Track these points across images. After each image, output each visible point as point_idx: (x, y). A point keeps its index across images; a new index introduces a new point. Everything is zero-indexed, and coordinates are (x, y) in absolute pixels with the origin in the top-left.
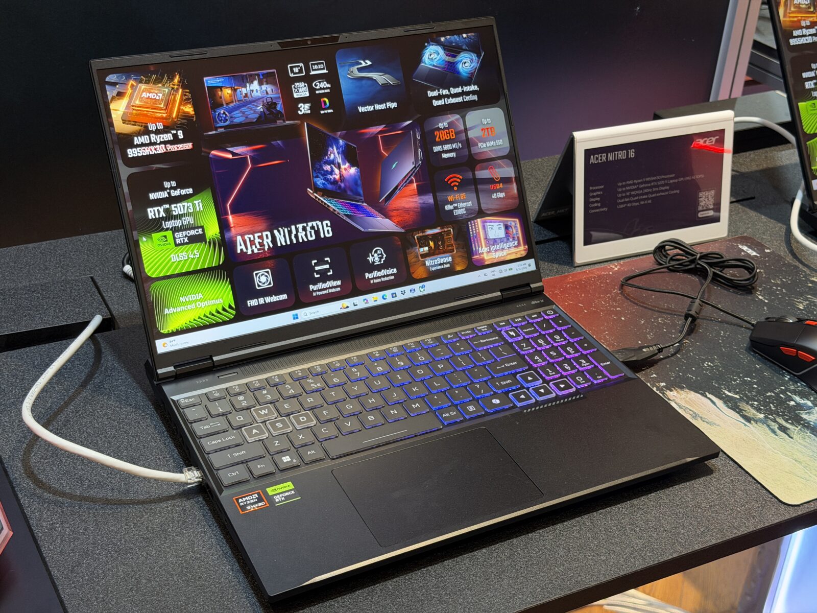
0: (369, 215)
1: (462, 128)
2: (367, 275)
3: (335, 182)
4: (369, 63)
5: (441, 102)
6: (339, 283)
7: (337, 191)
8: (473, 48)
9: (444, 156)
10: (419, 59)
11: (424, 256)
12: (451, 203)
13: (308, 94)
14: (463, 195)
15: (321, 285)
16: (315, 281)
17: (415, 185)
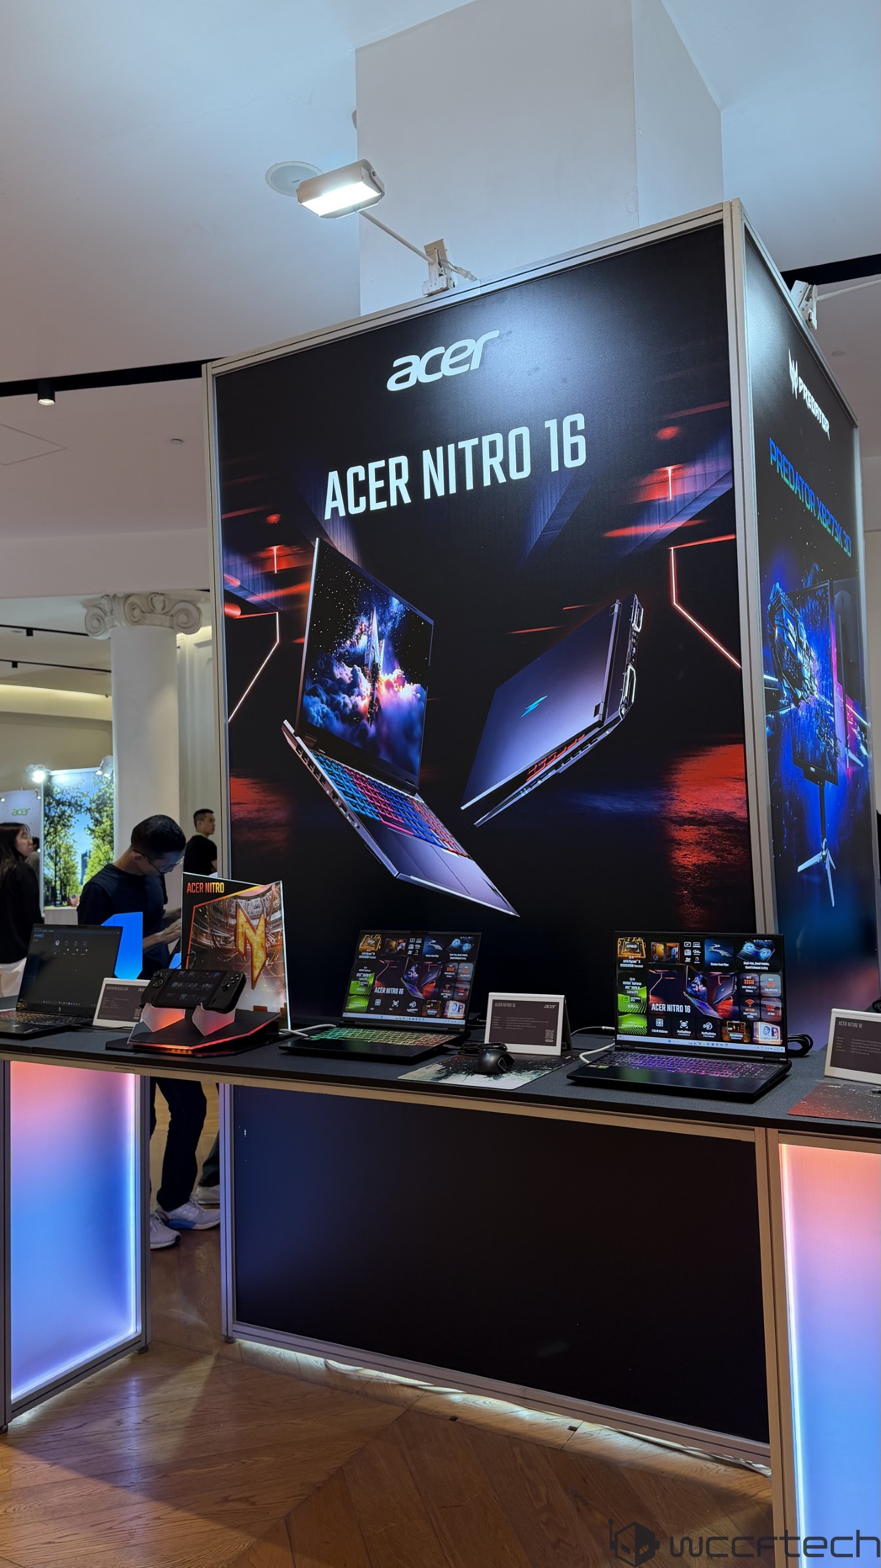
0: (708, 1008)
1: (758, 980)
2: (702, 1033)
3: (696, 991)
4: (719, 946)
5: (749, 968)
6: (690, 1032)
7: (696, 995)
8: (769, 947)
9: (747, 991)
10: (741, 948)
11: (730, 1031)
12: (747, 1012)
13: (690, 954)
14: (753, 1010)
15: (682, 1032)
16: (680, 1029)
17: (732, 1000)
